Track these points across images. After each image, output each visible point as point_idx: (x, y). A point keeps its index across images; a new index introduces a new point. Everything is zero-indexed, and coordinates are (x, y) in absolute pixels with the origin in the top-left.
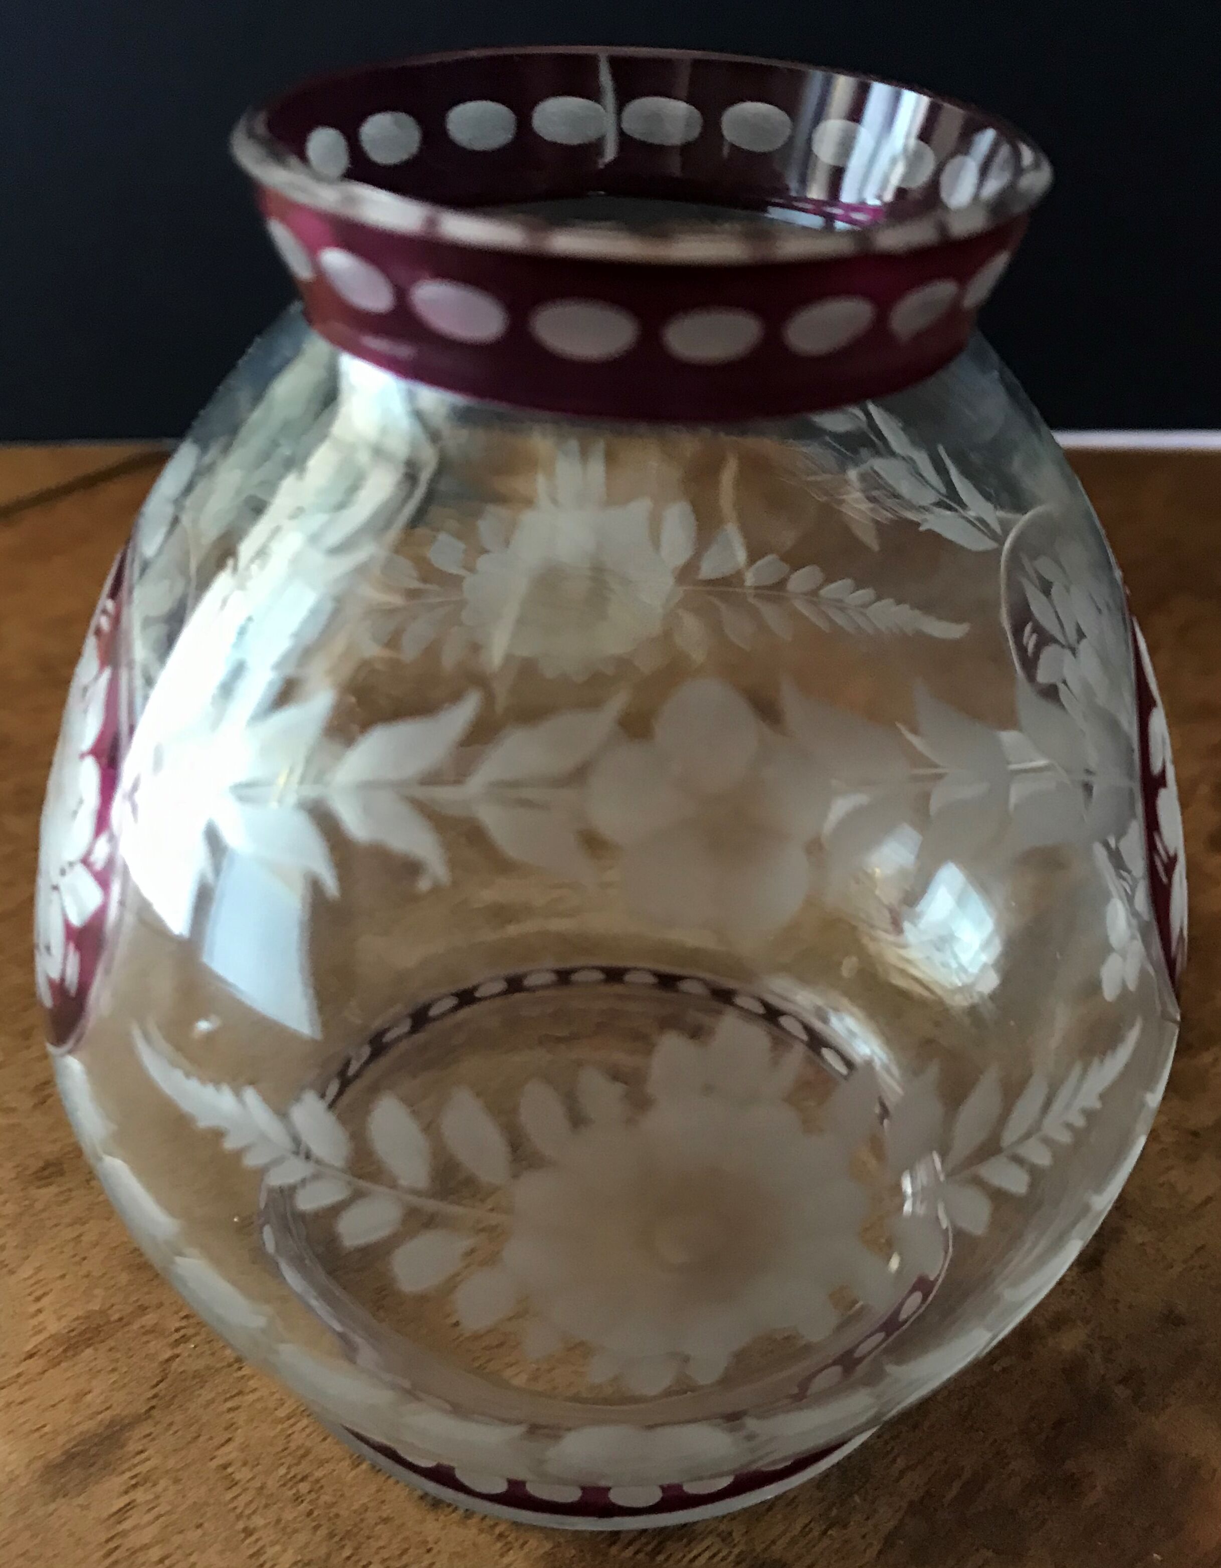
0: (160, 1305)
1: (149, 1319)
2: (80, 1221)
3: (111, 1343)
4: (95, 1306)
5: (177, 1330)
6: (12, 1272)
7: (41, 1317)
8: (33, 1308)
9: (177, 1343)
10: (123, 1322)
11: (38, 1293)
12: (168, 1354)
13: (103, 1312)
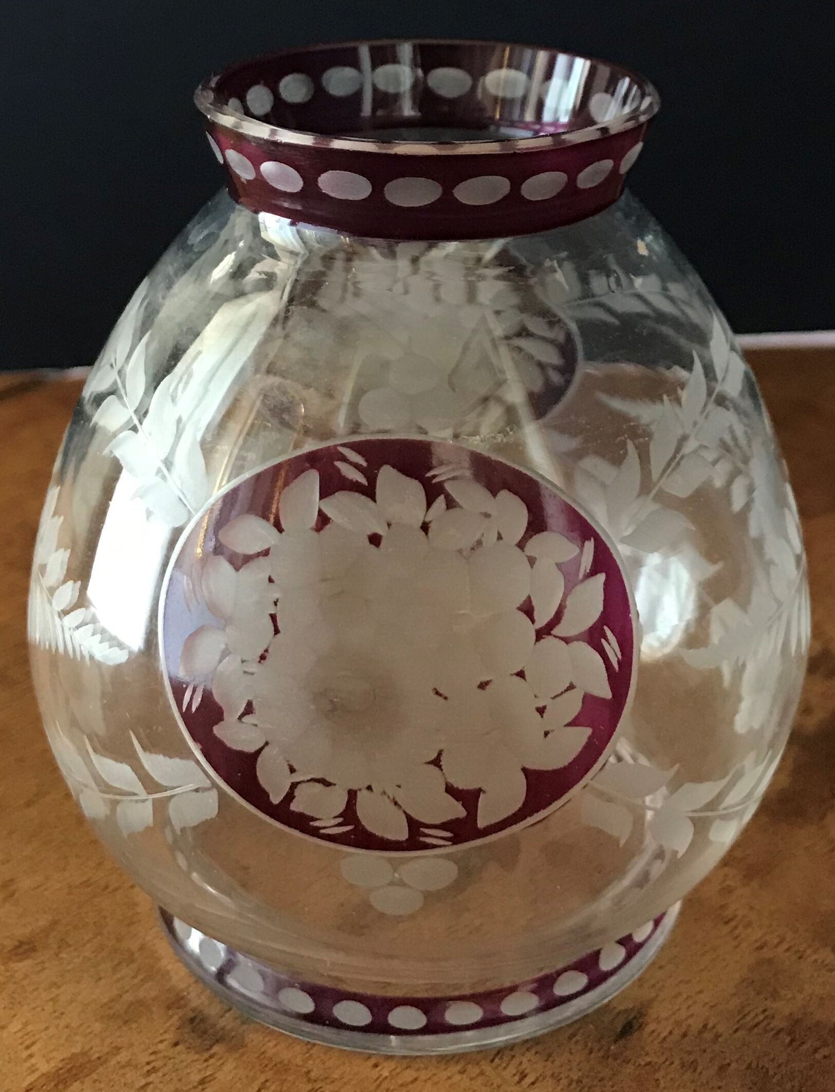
0: (130, 1045)
1: (123, 1056)
2: (55, 986)
3: (95, 1076)
4: (77, 1049)
5: (149, 1063)
7: (33, 1061)
8: (25, 1054)
9: (149, 1073)
10: (102, 1060)
11: (28, 1043)
12: (143, 1082)
13: (84, 1053)
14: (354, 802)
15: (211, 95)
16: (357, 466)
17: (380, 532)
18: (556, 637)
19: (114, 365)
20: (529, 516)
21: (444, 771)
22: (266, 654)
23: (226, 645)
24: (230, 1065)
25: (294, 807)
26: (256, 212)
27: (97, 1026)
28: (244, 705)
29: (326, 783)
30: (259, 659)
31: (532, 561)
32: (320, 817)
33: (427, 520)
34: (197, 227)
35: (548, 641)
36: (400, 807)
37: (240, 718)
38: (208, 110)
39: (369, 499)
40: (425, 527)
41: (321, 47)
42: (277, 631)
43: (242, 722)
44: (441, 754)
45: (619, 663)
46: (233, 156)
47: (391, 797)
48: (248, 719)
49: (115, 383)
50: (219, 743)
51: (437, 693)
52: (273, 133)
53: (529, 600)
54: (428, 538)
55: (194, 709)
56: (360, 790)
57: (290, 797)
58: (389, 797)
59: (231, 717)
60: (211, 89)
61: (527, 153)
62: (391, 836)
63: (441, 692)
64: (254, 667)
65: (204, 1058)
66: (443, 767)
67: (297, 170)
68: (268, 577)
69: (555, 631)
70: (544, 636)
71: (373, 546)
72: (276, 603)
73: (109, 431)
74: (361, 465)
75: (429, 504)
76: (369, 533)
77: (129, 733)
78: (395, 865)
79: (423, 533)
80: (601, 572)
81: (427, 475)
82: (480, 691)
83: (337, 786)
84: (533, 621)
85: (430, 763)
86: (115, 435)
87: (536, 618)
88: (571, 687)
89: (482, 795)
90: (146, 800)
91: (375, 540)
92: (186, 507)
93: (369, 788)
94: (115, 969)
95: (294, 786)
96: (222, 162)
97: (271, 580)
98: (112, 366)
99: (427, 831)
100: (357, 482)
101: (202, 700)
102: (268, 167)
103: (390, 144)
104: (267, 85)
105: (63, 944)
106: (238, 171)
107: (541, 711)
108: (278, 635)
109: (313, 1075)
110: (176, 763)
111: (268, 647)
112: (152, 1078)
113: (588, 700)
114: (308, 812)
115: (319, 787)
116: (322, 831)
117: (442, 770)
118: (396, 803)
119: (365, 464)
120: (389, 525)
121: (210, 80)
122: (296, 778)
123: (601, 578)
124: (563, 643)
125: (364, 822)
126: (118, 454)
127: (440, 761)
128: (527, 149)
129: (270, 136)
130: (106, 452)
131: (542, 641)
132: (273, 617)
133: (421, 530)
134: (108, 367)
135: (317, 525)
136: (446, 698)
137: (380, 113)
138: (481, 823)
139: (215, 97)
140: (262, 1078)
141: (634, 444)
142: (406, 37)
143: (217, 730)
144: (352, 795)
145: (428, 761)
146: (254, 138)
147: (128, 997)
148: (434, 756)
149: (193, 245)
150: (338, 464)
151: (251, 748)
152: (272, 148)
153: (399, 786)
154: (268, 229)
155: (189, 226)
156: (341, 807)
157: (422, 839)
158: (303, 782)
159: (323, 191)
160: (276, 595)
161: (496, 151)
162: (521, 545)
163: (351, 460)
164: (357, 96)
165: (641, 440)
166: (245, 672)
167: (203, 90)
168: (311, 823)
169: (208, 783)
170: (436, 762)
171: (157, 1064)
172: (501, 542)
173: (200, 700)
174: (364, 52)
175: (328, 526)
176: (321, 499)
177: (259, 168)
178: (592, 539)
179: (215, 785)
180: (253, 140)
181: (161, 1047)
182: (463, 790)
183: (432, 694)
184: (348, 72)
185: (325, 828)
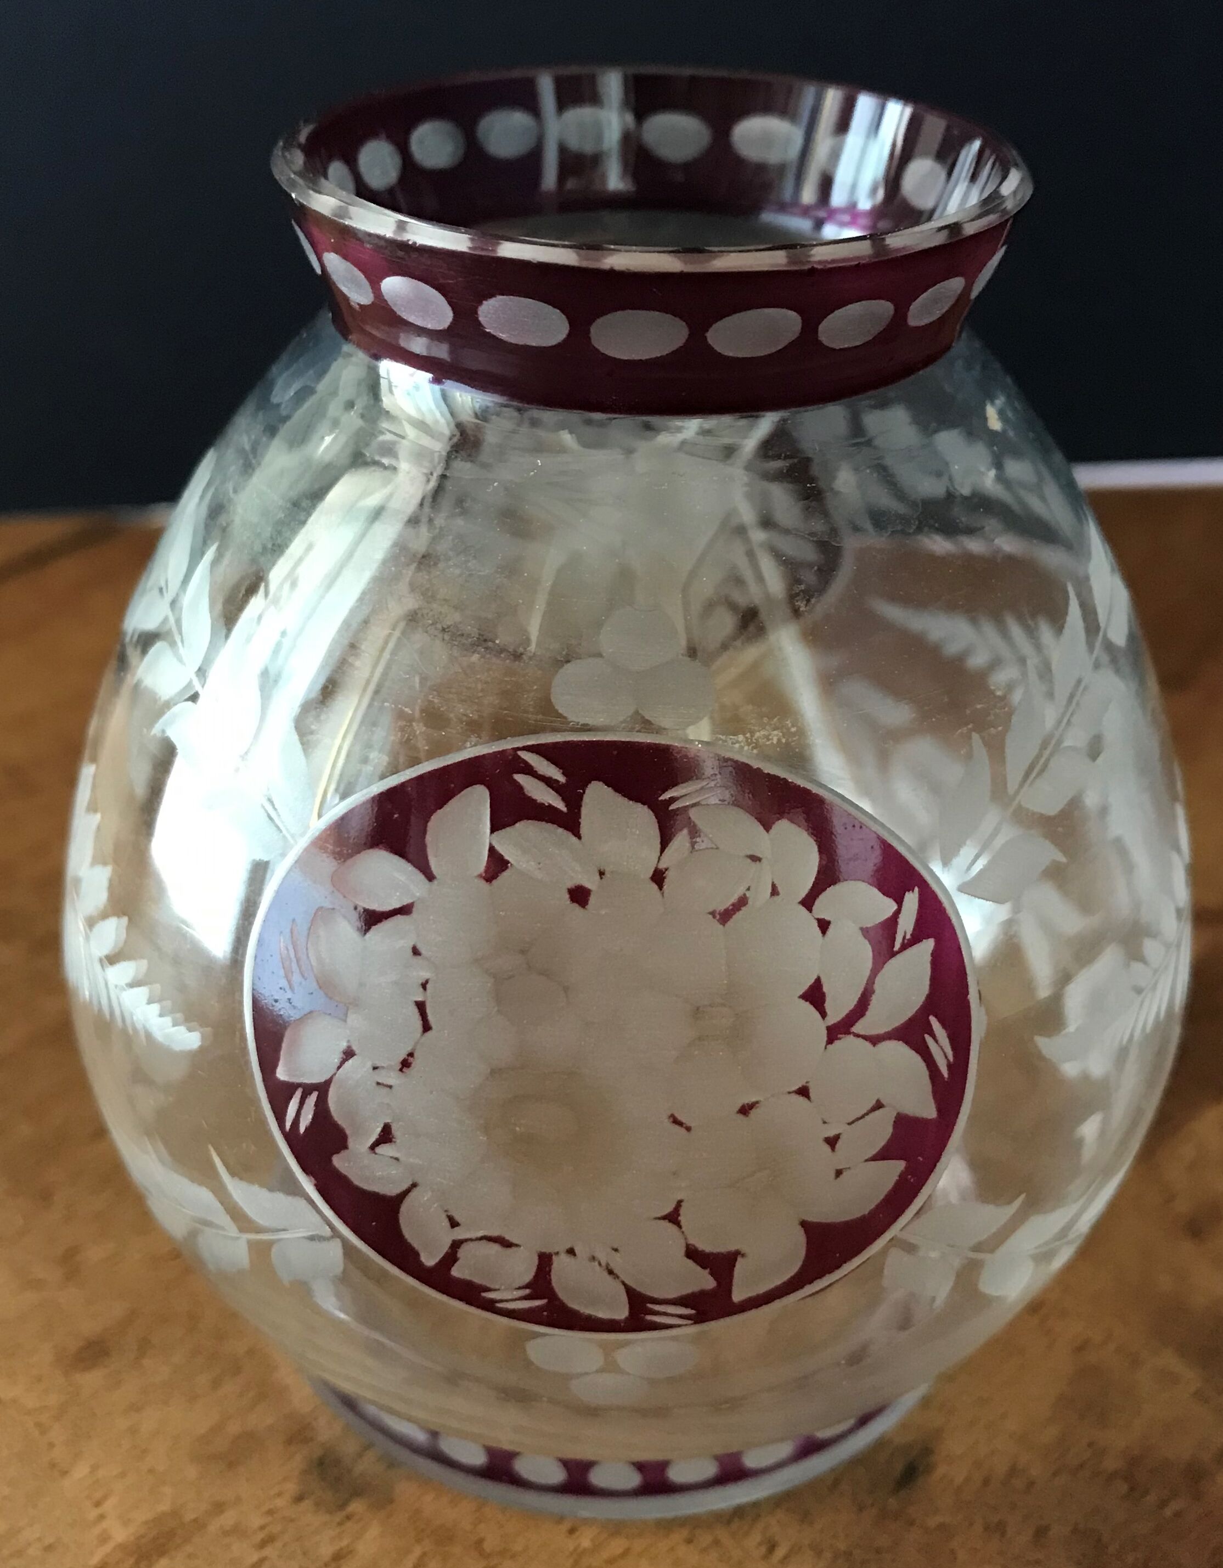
0: (238, 1500)
1: (228, 1519)
2: (135, 1408)
3: (189, 1548)
4: (164, 1507)
5: (262, 1528)
6: (64, 1473)
7: (105, 1524)
8: (93, 1514)
9: (263, 1544)
10: (199, 1525)
11: (98, 1495)
12: (255, 1557)
13: (175, 1513)
14: (547, 1269)
15: (299, 158)
16: (549, 782)
17: (588, 885)
18: (858, 1036)
19: (164, 590)
20: (821, 858)
21: (684, 1229)
22: (411, 1059)
23: (348, 1041)
24: (374, 1531)
25: (457, 1272)
26: (377, 357)
27: (192, 1472)
28: (379, 1129)
29: (505, 1243)
30: (400, 1066)
31: (824, 926)
32: (497, 1287)
33: (662, 866)
34: (285, 375)
35: (846, 1043)
36: (617, 1277)
37: (373, 1147)
38: (293, 184)
39: (570, 834)
40: (658, 877)
41: (475, 76)
42: (426, 1027)
43: (376, 1154)
44: (681, 1206)
45: (950, 1066)
46: (335, 264)
47: (603, 1264)
48: (383, 1149)
49: (166, 620)
50: (343, 1180)
51: (676, 1122)
52: (401, 226)
53: (818, 984)
54: (663, 894)
55: (302, 1130)
56: (557, 1253)
57: (451, 1258)
58: (600, 1264)
59: (359, 1144)
60: (300, 146)
61: (835, 268)
62: (603, 1314)
63: (680, 1117)
64: (392, 1078)
65: (338, 1520)
66: (682, 1223)
67: (444, 295)
68: (411, 945)
69: (857, 1028)
70: (839, 1036)
71: (575, 906)
72: (424, 986)
73: (160, 698)
74: (557, 781)
75: (665, 843)
76: (571, 884)
77: (208, 1150)
78: (608, 1350)
79: (655, 887)
80: (928, 937)
81: (661, 798)
82: (741, 1117)
83: (522, 1248)
84: (823, 1014)
85: (664, 1218)
86: (168, 705)
87: (828, 1011)
88: (879, 1106)
89: (739, 1259)
90: (238, 1238)
91: (579, 896)
92: (281, 831)
93: (571, 1252)
94: (216, 1384)
95: (456, 1245)
96: (319, 271)
97: (416, 952)
98: (161, 590)
99: (657, 1308)
100: (550, 806)
101: (313, 1119)
102: (393, 285)
103: (600, 252)
104: (391, 138)
105: (144, 1346)
106: (345, 290)
107: (832, 1142)
108: (429, 1034)
109: (488, 1546)
110: (281, 1199)
111: (414, 1049)
112: (268, 1551)
113: (903, 1123)
114: (477, 1280)
115: (496, 1247)
116: (499, 1305)
117: (680, 1227)
118: (611, 1272)
119: (562, 779)
120: (602, 874)
121: (299, 131)
122: (459, 1234)
123: (928, 945)
124: (867, 1044)
125: (561, 1295)
126: (174, 735)
127: (679, 1215)
128: (833, 261)
129: (395, 232)
130: (156, 730)
131: (837, 1043)
132: (421, 1006)
133: (651, 882)
134: (156, 592)
135: (486, 871)
136: (688, 1129)
137: (571, 184)
138: (738, 1295)
139: (305, 163)
140: (417, 1551)
141: (982, 738)
142: (612, 61)
143: (339, 1162)
144: (545, 1261)
145: (659, 1215)
146: (370, 235)
147: (234, 1428)
148: (668, 1209)
149: (278, 405)
150: (520, 778)
151: (392, 1190)
152: (400, 254)
153: (616, 1250)
154: (394, 389)
155: (274, 369)
156: (528, 1277)
157: (649, 1318)
158: (471, 1240)
159: (487, 330)
160: (425, 975)
161: (780, 265)
162: (808, 902)
163: (540, 773)
164: (534, 158)
165: (992, 730)
166: (378, 1084)
167: (285, 148)
168: (484, 1294)
169: (327, 1231)
170: (673, 1217)
171: (276, 1529)
172: (776, 898)
173: (310, 1117)
174: (546, 86)
175: (505, 874)
176: (492, 831)
177: (380, 286)
178: (916, 889)
179: (335, 1233)
180: (368, 238)
181: (280, 1502)
182: (712, 1254)
183: (668, 1124)
184: (518, 119)
185: (501, 1301)
